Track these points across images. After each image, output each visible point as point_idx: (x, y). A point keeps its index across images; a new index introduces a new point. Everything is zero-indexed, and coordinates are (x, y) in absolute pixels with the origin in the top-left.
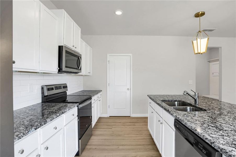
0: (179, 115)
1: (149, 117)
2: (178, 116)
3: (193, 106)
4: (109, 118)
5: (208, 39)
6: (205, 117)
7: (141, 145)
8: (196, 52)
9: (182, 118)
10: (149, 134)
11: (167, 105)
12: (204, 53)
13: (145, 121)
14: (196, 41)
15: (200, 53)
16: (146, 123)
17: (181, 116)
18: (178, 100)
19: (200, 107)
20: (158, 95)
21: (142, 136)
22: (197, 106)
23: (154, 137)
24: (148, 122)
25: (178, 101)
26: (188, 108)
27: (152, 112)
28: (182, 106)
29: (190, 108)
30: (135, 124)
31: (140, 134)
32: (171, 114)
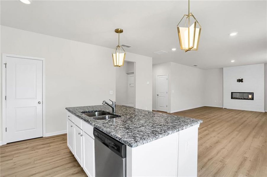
0: (97, 123)
1: (68, 133)
2: (96, 125)
3: (111, 114)
4: (6, 146)
5: (125, 54)
6: (118, 122)
7: (58, 167)
8: (115, 65)
9: (100, 125)
10: (68, 151)
11: (87, 116)
12: (122, 66)
13: (63, 139)
14: (115, 54)
15: (118, 66)
16: (64, 140)
17: (99, 124)
18: (98, 110)
19: (117, 114)
20: (78, 107)
21: (60, 157)
22: (114, 114)
23: (74, 154)
24: (67, 139)
25: (98, 112)
26: (107, 116)
27: (71, 126)
28: (102, 115)
29: (109, 117)
30: (51, 145)
31: (58, 155)
32: (91, 124)
